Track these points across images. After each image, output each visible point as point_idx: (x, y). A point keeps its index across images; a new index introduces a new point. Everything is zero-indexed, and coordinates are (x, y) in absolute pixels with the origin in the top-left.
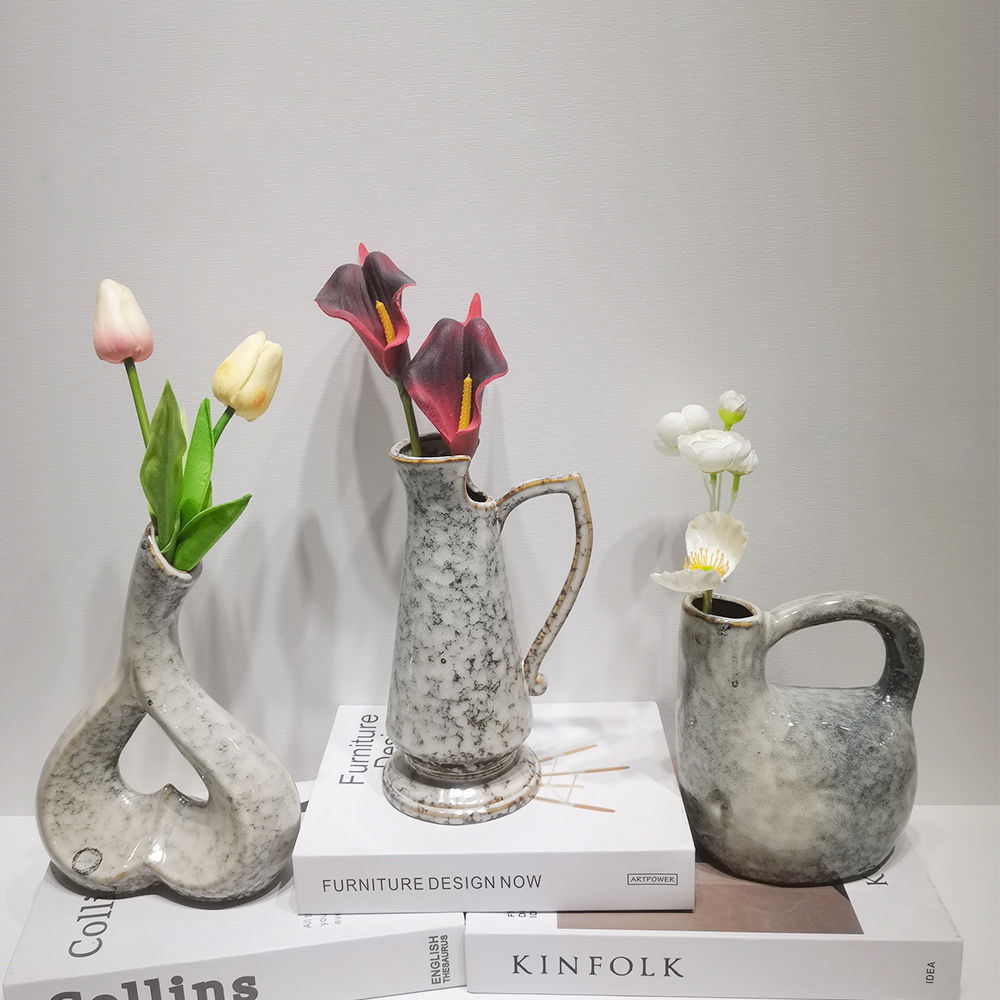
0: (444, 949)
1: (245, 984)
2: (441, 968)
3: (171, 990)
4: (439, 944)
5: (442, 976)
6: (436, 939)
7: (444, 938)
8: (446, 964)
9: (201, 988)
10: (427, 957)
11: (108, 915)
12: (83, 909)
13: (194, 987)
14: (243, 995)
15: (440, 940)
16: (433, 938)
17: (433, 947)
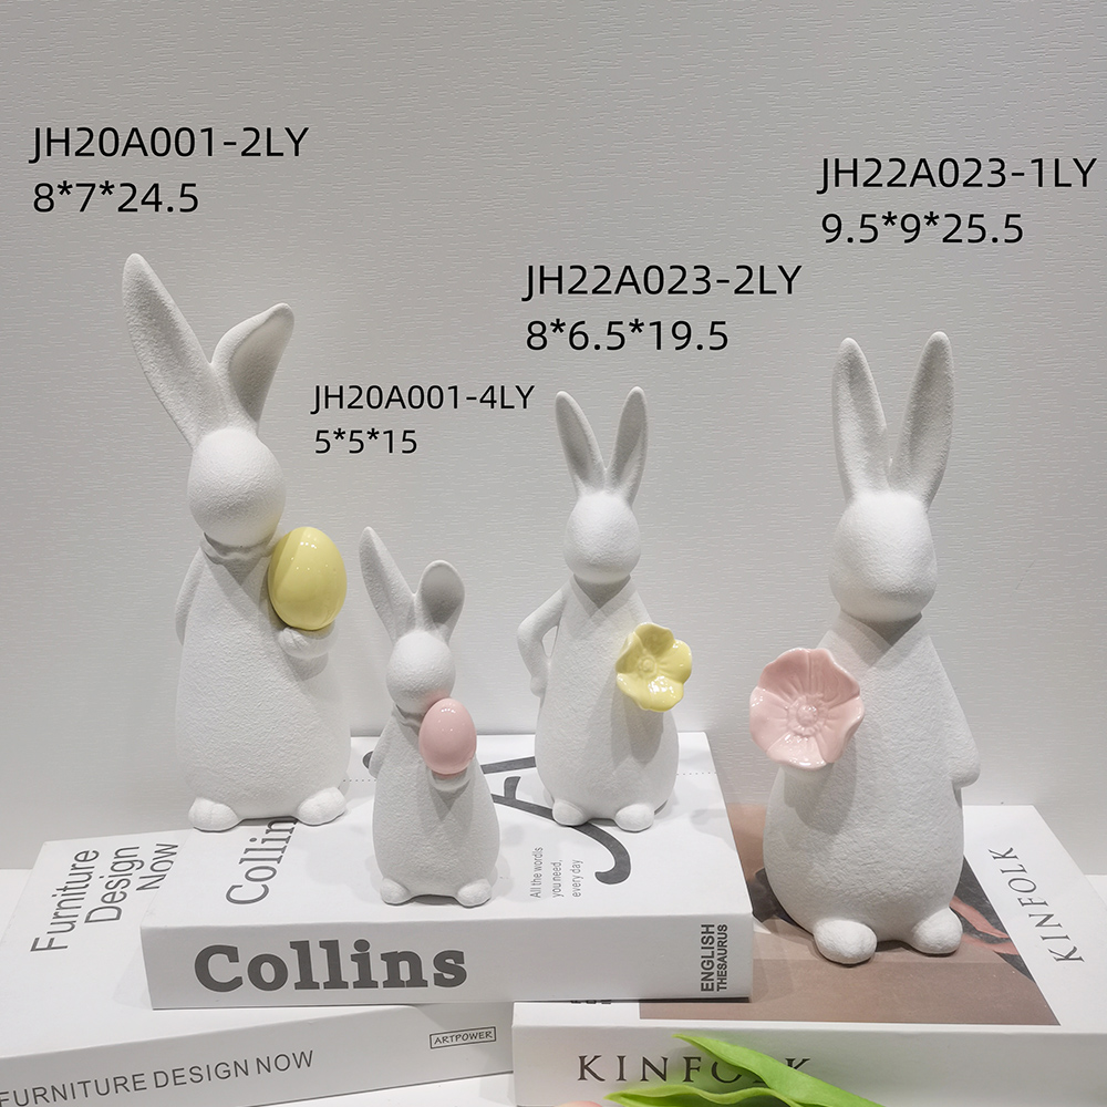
0: (722, 945)
1: (451, 961)
2: (715, 970)
3: (354, 958)
4: (715, 936)
5: (716, 981)
6: (711, 929)
7: (723, 928)
8: (723, 966)
9: (392, 959)
10: (698, 952)
11: (279, 860)
12: (247, 850)
13: (384, 957)
14: (447, 976)
15: (717, 931)
16: (707, 926)
17: (706, 940)
